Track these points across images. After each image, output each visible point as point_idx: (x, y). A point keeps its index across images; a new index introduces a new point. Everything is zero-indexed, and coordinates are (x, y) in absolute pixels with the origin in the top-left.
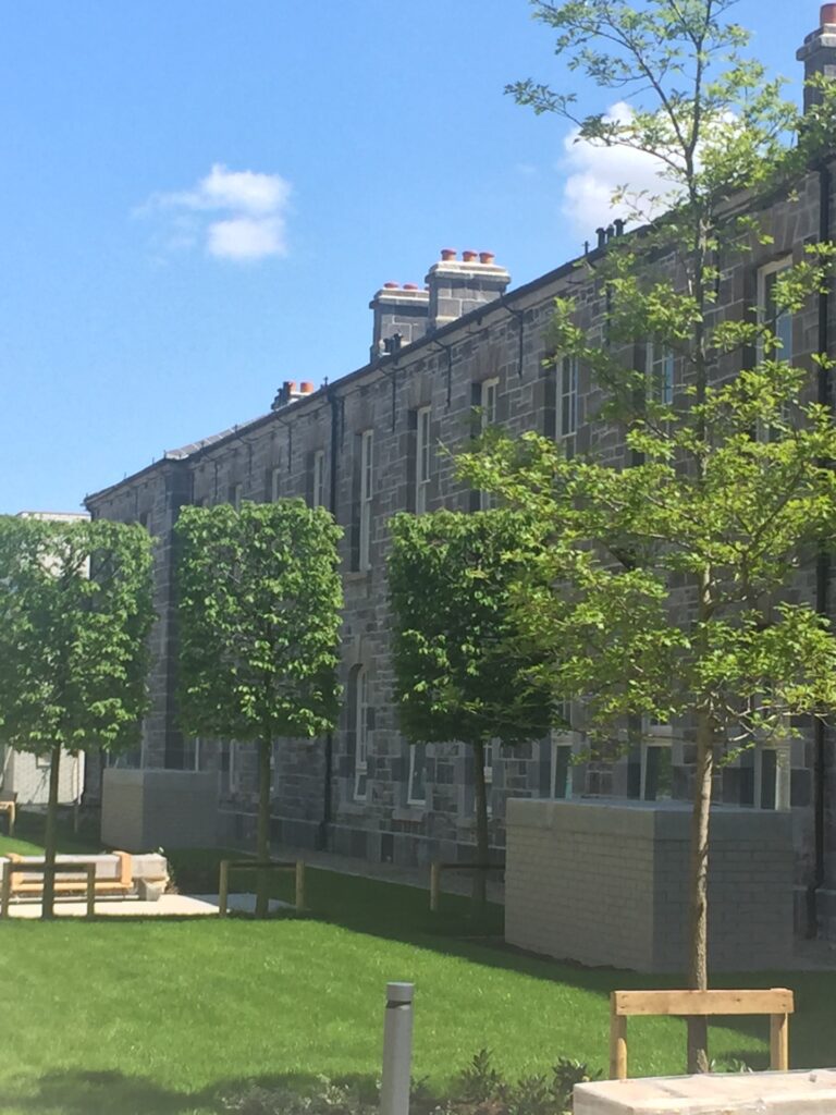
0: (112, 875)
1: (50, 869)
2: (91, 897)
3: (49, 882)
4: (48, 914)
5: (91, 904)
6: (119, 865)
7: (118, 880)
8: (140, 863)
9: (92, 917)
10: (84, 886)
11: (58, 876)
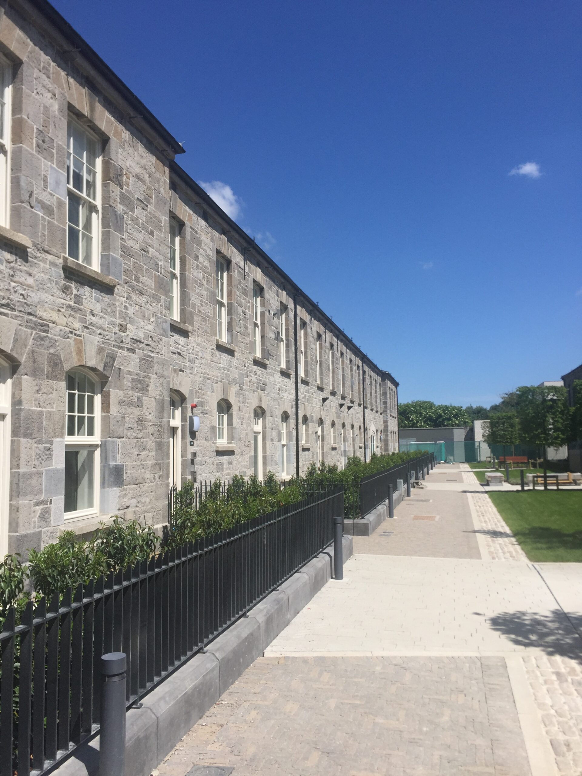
0: (567, 479)
1: (545, 477)
2: (558, 484)
3: (545, 480)
4: (546, 489)
5: (557, 486)
6: (568, 476)
7: (568, 480)
8: (574, 475)
9: (558, 490)
10: (555, 482)
11: (548, 479)
